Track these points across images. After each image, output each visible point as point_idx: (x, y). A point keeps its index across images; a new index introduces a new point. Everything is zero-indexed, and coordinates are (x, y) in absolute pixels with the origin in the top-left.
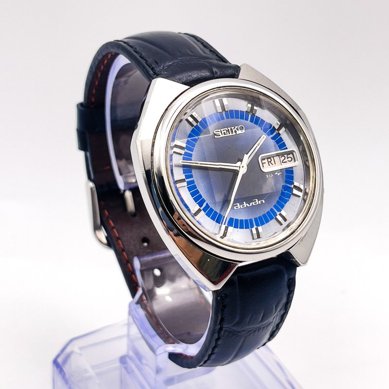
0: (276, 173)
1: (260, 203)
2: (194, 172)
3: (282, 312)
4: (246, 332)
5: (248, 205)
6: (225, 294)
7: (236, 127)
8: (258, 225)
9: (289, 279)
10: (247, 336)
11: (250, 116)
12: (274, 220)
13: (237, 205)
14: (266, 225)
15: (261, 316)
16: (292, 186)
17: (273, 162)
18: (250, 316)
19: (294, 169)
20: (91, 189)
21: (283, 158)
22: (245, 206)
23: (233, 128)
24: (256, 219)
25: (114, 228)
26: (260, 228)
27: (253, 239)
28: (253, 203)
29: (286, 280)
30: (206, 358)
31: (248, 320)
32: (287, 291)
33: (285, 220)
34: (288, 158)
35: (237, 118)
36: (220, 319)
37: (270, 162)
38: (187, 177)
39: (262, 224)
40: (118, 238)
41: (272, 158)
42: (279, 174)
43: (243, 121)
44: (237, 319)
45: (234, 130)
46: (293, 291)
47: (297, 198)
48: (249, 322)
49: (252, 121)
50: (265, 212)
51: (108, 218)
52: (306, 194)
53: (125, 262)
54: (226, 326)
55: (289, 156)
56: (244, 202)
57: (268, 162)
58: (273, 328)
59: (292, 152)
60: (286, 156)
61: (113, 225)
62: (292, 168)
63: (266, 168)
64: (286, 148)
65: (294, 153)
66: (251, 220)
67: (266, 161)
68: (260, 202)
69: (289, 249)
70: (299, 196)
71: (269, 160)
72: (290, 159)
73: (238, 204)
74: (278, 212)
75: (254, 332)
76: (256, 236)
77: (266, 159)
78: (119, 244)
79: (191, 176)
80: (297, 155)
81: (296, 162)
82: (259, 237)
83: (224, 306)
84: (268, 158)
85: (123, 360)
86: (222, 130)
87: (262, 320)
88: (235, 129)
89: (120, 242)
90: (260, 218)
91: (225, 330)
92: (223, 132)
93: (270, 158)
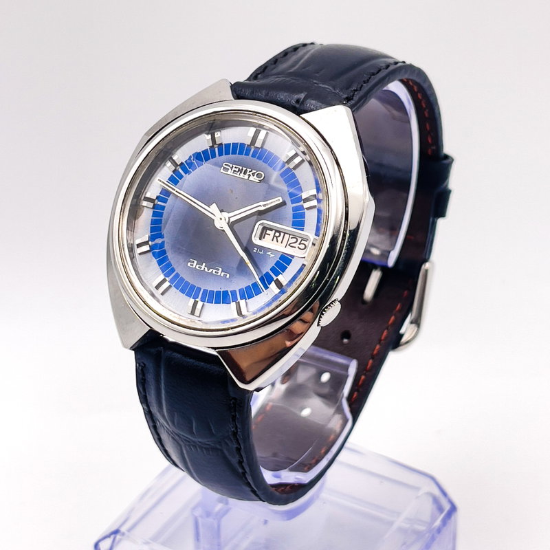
0: (269, 253)
1: (222, 275)
5: (206, 269)
7: (254, 171)
8: (204, 300)
13: (193, 262)
16: (275, 278)
17: (280, 239)
19: (294, 260)
21: (294, 240)
22: (202, 269)
23: (249, 170)
24: (205, 291)
28: (214, 271)
34: (300, 244)
37: (277, 237)
41: (282, 234)
42: (272, 256)
45: (248, 173)
50: (222, 290)
55: (303, 242)
56: (204, 264)
57: (274, 236)
60: (299, 240)
62: (293, 257)
64: (302, 230)
66: (199, 290)
67: (272, 233)
68: (223, 273)
71: (277, 234)
72: (302, 246)
73: (195, 262)
77: (274, 231)
82: (192, 313)
84: (276, 231)
86: (234, 166)
88: (251, 173)
90: (211, 293)
92: (234, 169)
93: (280, 232)
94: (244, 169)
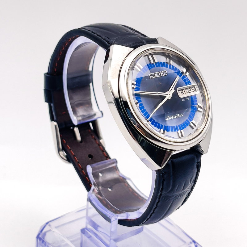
0: (187, 99)
2: (142, 99)
3: (193, 184)
4: (174, 197)
6: (164, 172)
8: (181, 129)
9: (197, 163)
10: (174, 200)
11: (169, 65)
12: (189, 126)
14: (185, 129)
15: (183, 186)
16: (197, 106)
17: (184, 92)
18: (177, 186)
19: (196, 96)
20: (56, 126)
22: (173, 118)
23: (161, 72)
24: (179, 126)
25: (70, 150)
26: (182, 131)
27: (179, 137)
28: (177, 116)
29: (196, 163)
30: (148, 217)
31: (176, 189)
32: (196, 170)
33: (195, 126)
35: (162, 66)
36: (161, 188)
37: (183, 92)
38: (139, 101)
39: (183, 129)
40: (74, 156)
41: (183, 90)
42: (188, 99)
43: (165, 68)
44: (170, 188)
46: (200, 170)
47: (200, 113)
48: (177, 190)
49: (170, 68)
50: (184, 122)
51: (66, 144)
52: (204, 110)
53: (81, 169)
54: (164, 193)
55: (192, 89)
56: (172, 116)
57: (182, 92)
58: (186, 196)
59: (194, 87)
60: (191, 88)
61: (70, 148)
62: (195, 95)
63: (181, 96)
64: (191, 84)
65: (195, 87)
66: (177, 126)
67: (180, 92)
68: (180, 115)
69: (199, 143)
70: (201, 112)
71: (182, 91)
72: (193, 90)
74: (191, 121)
75: (178, 197)
76: (180, 136)
78: (75, 159)
79: (140, 101)
80: (197, 88)
81: (197, 92)
82: (182, 136)
83: (164, 180)
84: (181, 90)
85: (83, 231)
86: (155, 73)
87: (183, 189)
89: (76, 157)
90: (181, 125)
91: (163, 196)
93: (182, 90)
94: (159, 72)
